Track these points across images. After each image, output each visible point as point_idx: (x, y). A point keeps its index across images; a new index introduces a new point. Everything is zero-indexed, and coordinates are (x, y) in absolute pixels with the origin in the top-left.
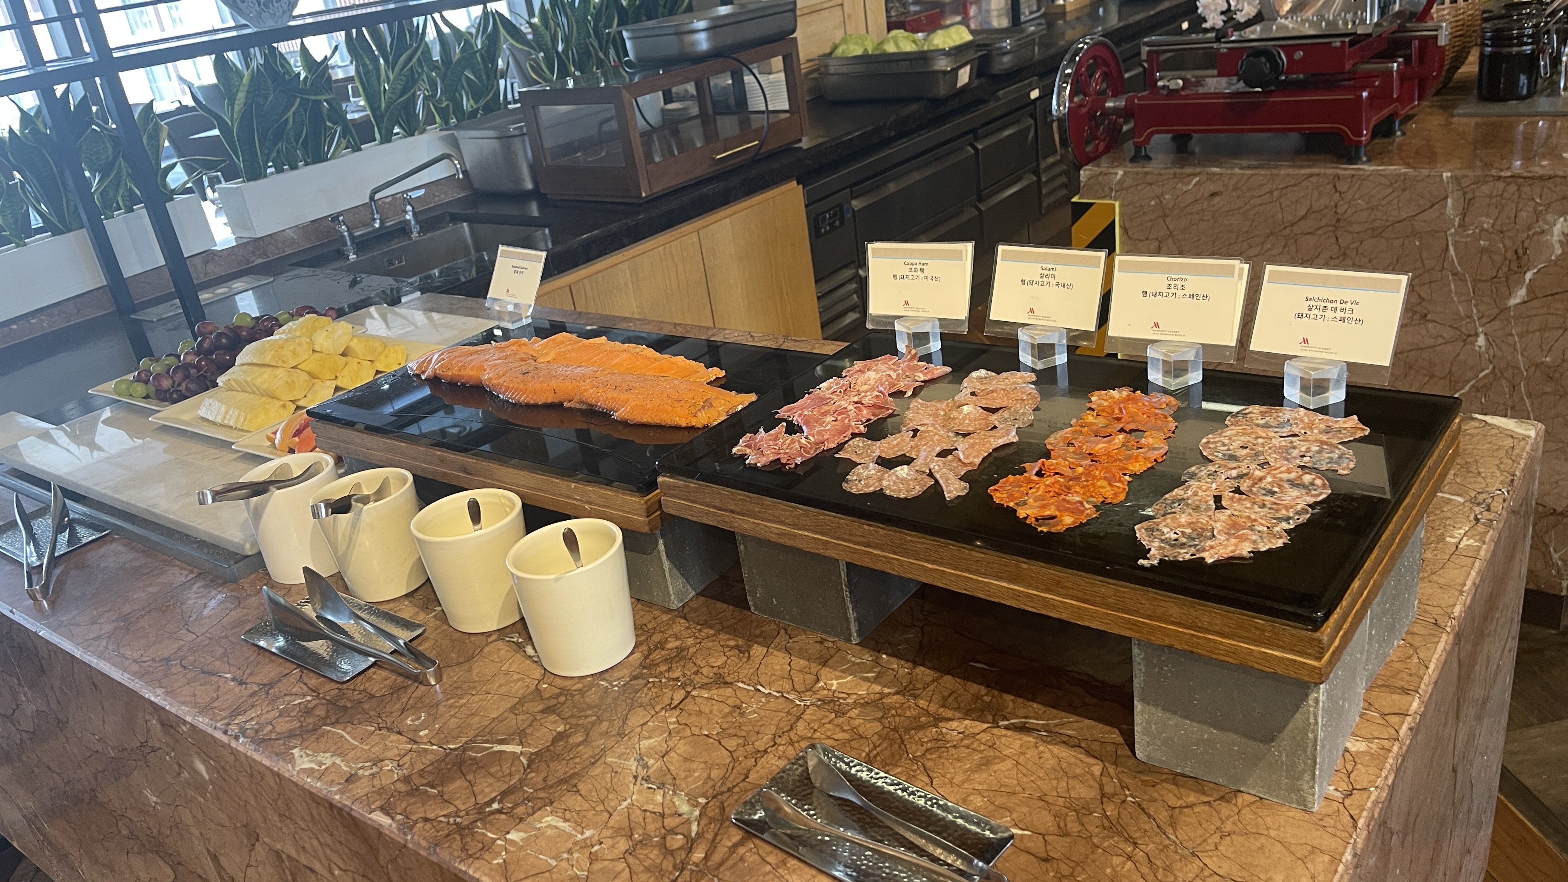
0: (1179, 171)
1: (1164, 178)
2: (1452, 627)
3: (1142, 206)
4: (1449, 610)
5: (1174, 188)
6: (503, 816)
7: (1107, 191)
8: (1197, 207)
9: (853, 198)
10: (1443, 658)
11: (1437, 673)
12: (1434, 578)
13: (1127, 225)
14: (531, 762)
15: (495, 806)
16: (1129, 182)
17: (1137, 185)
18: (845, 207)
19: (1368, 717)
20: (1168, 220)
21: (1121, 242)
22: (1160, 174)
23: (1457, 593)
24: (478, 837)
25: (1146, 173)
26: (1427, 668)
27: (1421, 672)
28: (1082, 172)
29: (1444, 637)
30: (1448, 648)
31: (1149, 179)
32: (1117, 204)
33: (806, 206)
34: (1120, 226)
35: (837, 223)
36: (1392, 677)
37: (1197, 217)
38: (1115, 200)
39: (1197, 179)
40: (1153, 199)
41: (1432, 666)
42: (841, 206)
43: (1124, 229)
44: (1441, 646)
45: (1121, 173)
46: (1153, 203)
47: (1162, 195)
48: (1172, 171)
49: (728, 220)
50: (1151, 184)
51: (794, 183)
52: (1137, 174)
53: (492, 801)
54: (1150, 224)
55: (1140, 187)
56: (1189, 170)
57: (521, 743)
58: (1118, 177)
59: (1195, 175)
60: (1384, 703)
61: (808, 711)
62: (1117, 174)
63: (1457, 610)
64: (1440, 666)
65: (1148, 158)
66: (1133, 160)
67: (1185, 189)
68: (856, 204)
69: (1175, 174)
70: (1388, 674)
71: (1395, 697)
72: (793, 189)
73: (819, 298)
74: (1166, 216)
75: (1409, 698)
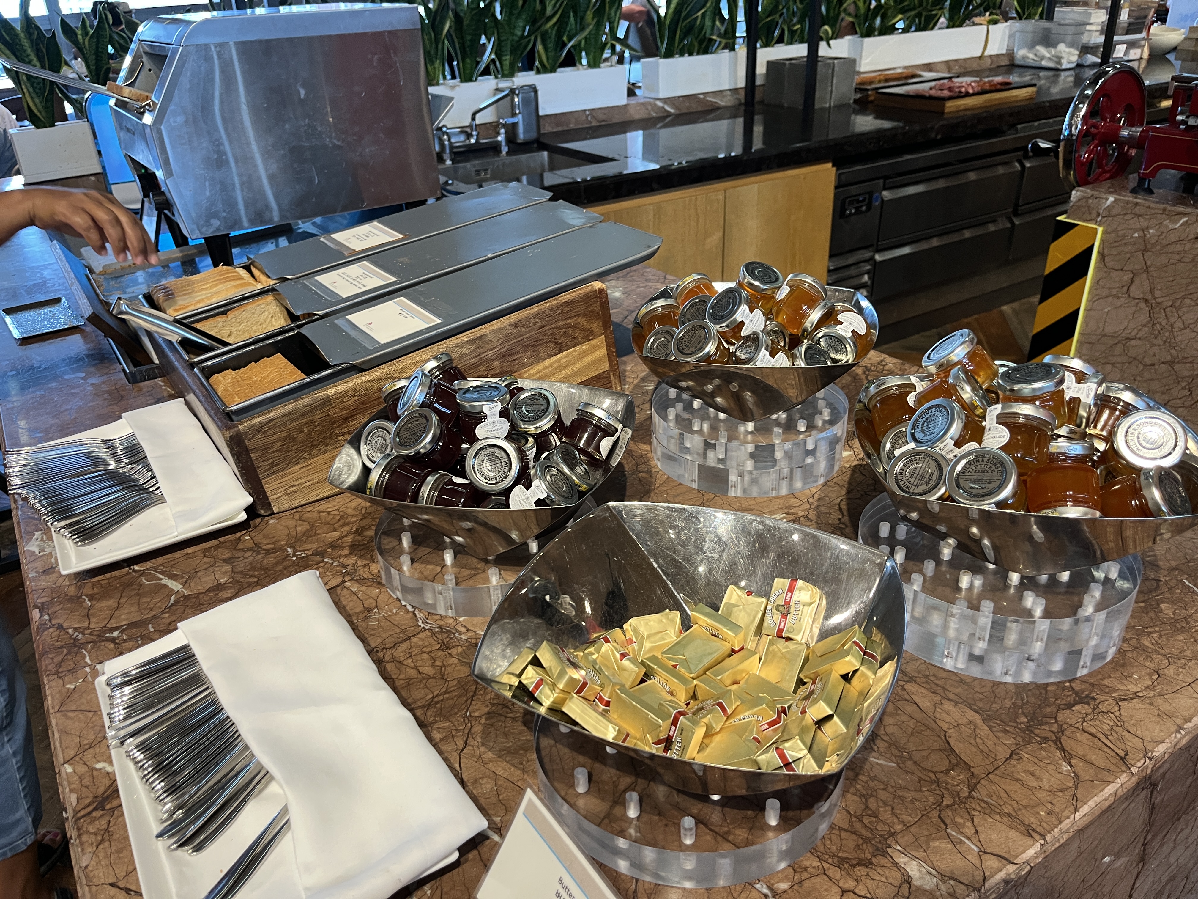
0: (1169, 208)
1: (1153, 212)
2: (1141, 770)
3: (1124, 236)
4: (1149, 746)
5: (1161, 223)
6: (112, 646)
7: (1094, 215)
8: (1179, 248)
9: (885, 189)
10: (1107, 804)
11: (1086, 820)
12: (1159, 700)
13: (1106, 252)
14: (177, 602)
15: (115, 634)
16: (1117, 210)
17: (1124, 214)
18: (875, 196)
19: (962, 849)
20: (1147, 255)
21: (1096, 268)
22: (1149, 207)
23: (1174, 728)
24: (78, 658)
25: (1137, 204)
26: (1076, 810)
27: (1065, 814)
28: (1074, 192)
29: (1124, 777)
30: (1120, 793)
31: (1138, 210)
32: (1100, 230)
33: (836, 188)
34: (1099, 252)
35: (864, 208)
36: (1025, 807)
37: (1178, 257)
38: (1099, 225)
39: (1186, 219)
40: (1136, 230)
41: (1085, 810)
42: (871, 194)
43: (1101, 254)
44: (1110, 789)
45: (1111, 199)
46: (1136, 235)
47: (1147, 228)
48: (1162, 206)
49: (757, 185)
50: (1139, 216)
51: (830, 165)
52: (1127, 203)
53: (116, 629)
54: (1128, 255)
55: (1127, 217)
56: (1180, 209)
57: (184, 584)
58: (1108, 203)
59: (1185, 214)
60: (994, 837)
61: (421, 635)
62: (1107, 199)
63: (1160, 750)
64: (1097, 813)
65: (1150, 192)
66: (1134, 191)
67: (1171, 227)
68: (887, 195)
69: (1164, 210)
70: (1024, 803)
71: (1013, 834)
72: (827, 169)
73: (829, 271)
74: (1145, 250)
75: (1029, 842)
